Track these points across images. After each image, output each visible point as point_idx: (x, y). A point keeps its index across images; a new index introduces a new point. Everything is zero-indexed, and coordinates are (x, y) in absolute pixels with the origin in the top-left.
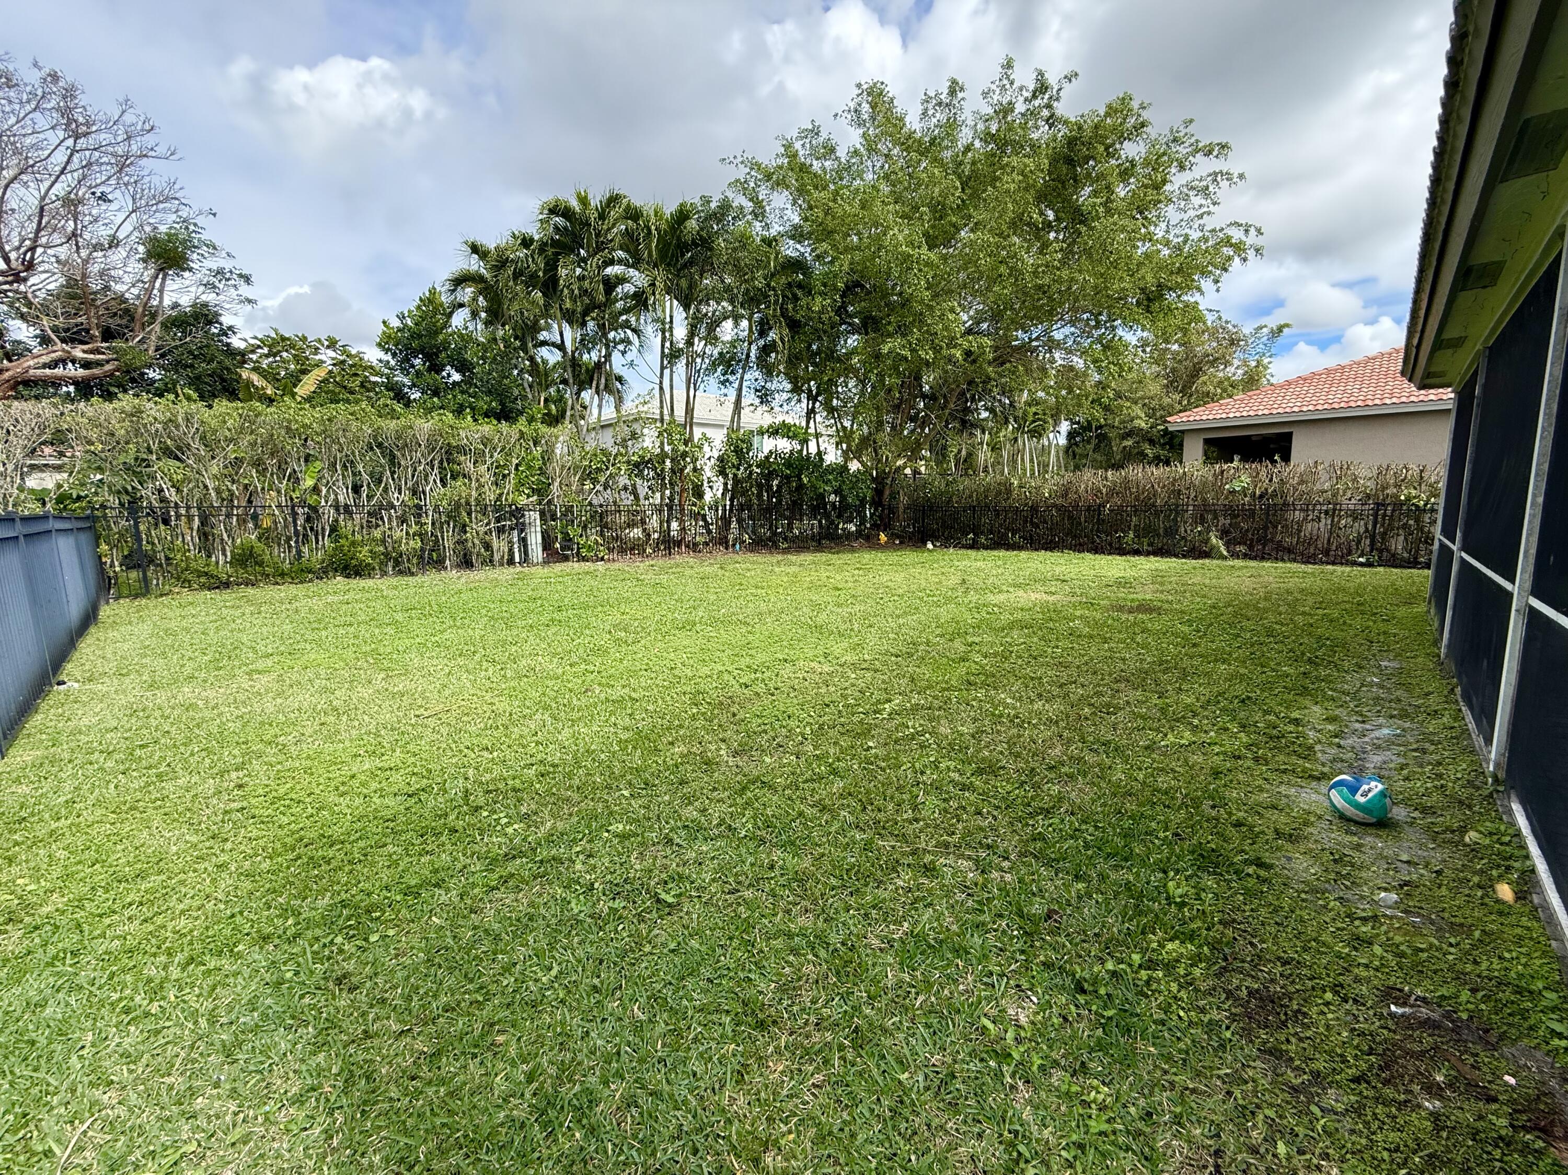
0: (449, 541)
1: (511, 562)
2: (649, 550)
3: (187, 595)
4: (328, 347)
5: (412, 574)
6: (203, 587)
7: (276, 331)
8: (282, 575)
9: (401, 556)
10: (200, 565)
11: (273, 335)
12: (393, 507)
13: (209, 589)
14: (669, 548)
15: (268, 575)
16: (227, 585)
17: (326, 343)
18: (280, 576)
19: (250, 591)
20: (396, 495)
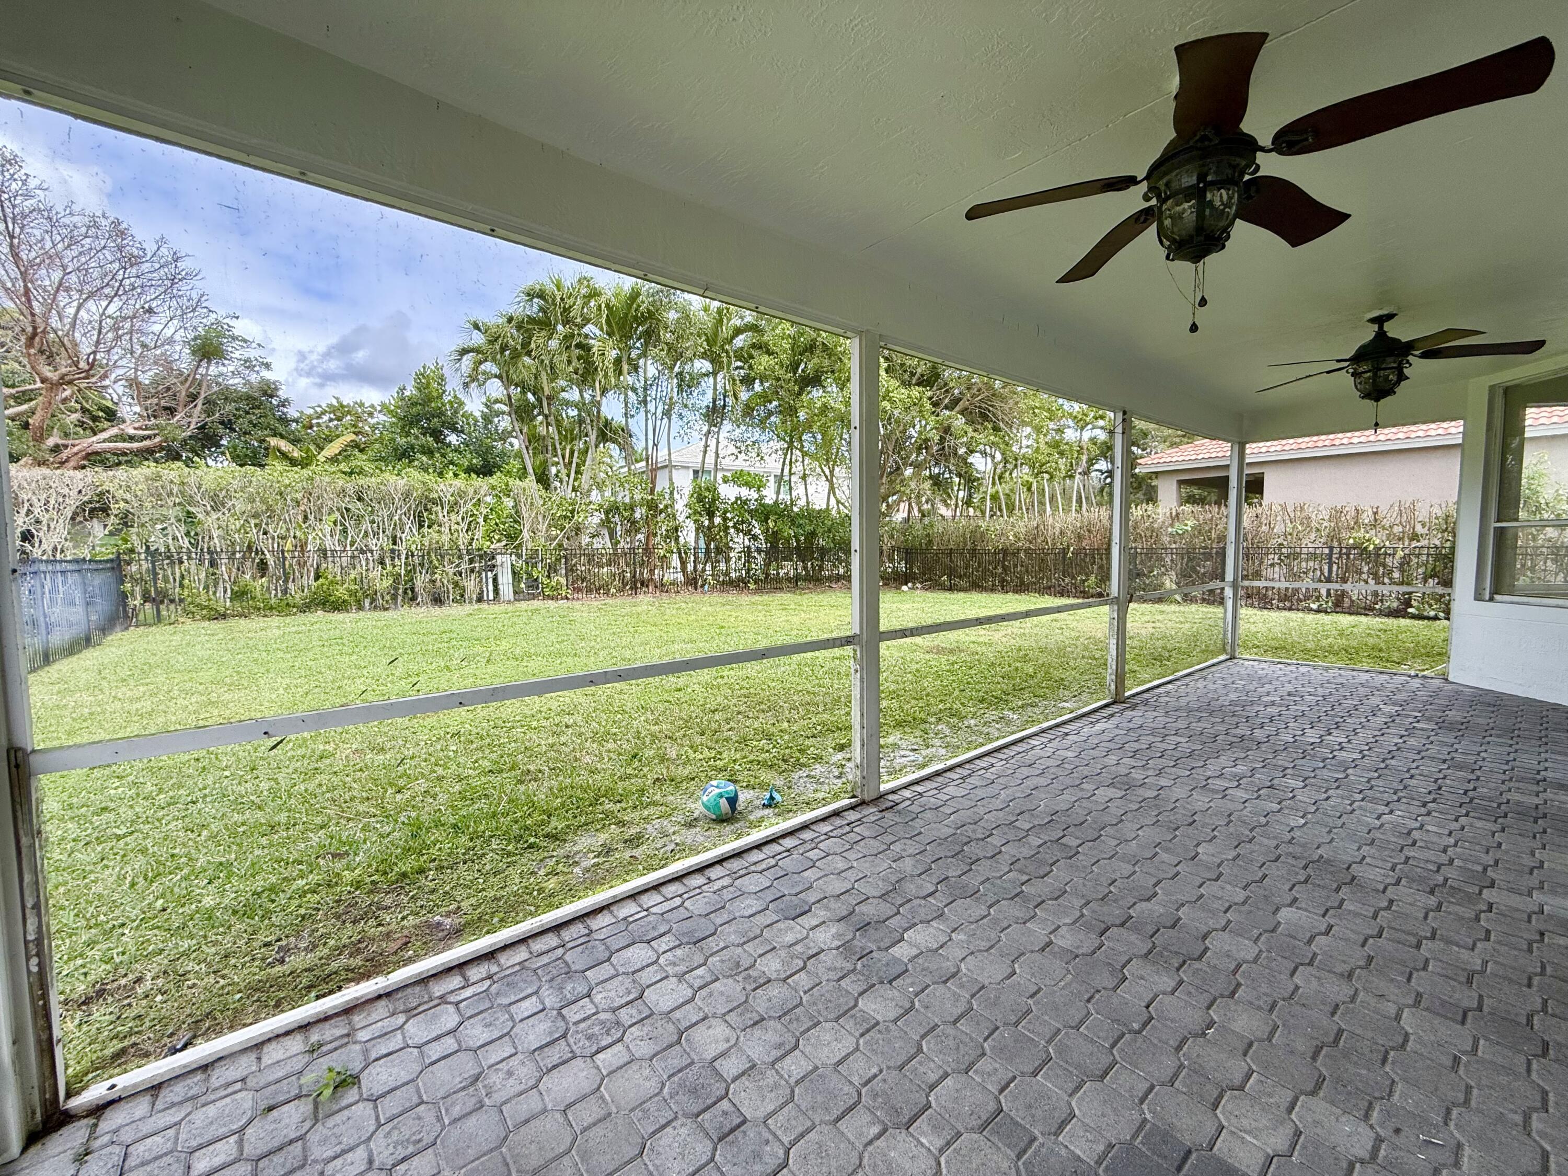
0: (421, 581)
1: (480, 600)
2: (613, 590)
3: (189, 625)
4: (380, 412)
5: (386, 609)
6: (204, 618)
7: (337, 399)
8: (271, 608)
9: (376, 593)
10: (203, 600)
11: (335, 403)
12: (372, 552)
13: (209, 620)
14: (636, 588)
15: (259, 609)
16: (224, 616)
17: (379, 408)
18: (269, 609)
19: (243, 621)
20: (374, 541)
